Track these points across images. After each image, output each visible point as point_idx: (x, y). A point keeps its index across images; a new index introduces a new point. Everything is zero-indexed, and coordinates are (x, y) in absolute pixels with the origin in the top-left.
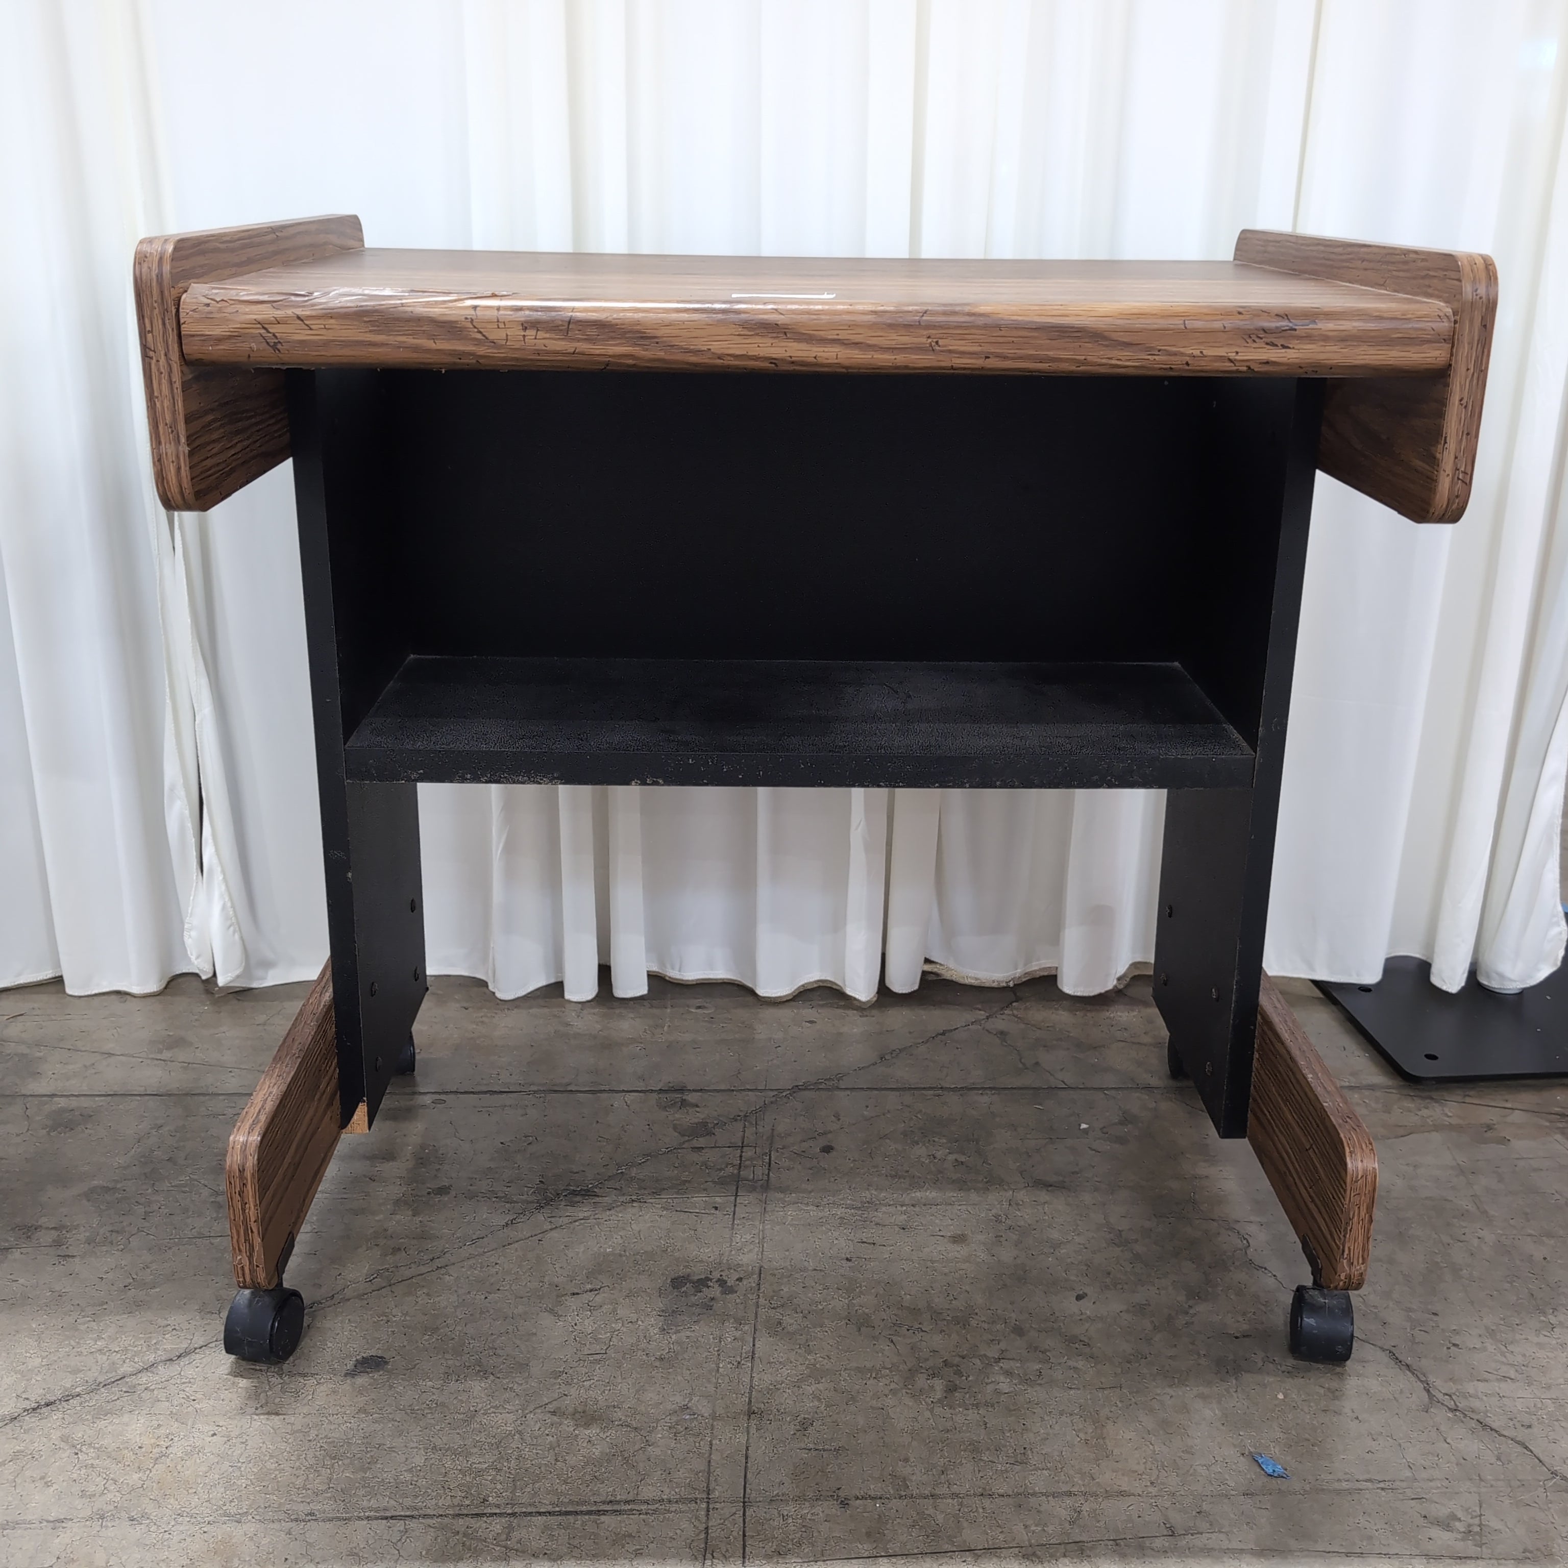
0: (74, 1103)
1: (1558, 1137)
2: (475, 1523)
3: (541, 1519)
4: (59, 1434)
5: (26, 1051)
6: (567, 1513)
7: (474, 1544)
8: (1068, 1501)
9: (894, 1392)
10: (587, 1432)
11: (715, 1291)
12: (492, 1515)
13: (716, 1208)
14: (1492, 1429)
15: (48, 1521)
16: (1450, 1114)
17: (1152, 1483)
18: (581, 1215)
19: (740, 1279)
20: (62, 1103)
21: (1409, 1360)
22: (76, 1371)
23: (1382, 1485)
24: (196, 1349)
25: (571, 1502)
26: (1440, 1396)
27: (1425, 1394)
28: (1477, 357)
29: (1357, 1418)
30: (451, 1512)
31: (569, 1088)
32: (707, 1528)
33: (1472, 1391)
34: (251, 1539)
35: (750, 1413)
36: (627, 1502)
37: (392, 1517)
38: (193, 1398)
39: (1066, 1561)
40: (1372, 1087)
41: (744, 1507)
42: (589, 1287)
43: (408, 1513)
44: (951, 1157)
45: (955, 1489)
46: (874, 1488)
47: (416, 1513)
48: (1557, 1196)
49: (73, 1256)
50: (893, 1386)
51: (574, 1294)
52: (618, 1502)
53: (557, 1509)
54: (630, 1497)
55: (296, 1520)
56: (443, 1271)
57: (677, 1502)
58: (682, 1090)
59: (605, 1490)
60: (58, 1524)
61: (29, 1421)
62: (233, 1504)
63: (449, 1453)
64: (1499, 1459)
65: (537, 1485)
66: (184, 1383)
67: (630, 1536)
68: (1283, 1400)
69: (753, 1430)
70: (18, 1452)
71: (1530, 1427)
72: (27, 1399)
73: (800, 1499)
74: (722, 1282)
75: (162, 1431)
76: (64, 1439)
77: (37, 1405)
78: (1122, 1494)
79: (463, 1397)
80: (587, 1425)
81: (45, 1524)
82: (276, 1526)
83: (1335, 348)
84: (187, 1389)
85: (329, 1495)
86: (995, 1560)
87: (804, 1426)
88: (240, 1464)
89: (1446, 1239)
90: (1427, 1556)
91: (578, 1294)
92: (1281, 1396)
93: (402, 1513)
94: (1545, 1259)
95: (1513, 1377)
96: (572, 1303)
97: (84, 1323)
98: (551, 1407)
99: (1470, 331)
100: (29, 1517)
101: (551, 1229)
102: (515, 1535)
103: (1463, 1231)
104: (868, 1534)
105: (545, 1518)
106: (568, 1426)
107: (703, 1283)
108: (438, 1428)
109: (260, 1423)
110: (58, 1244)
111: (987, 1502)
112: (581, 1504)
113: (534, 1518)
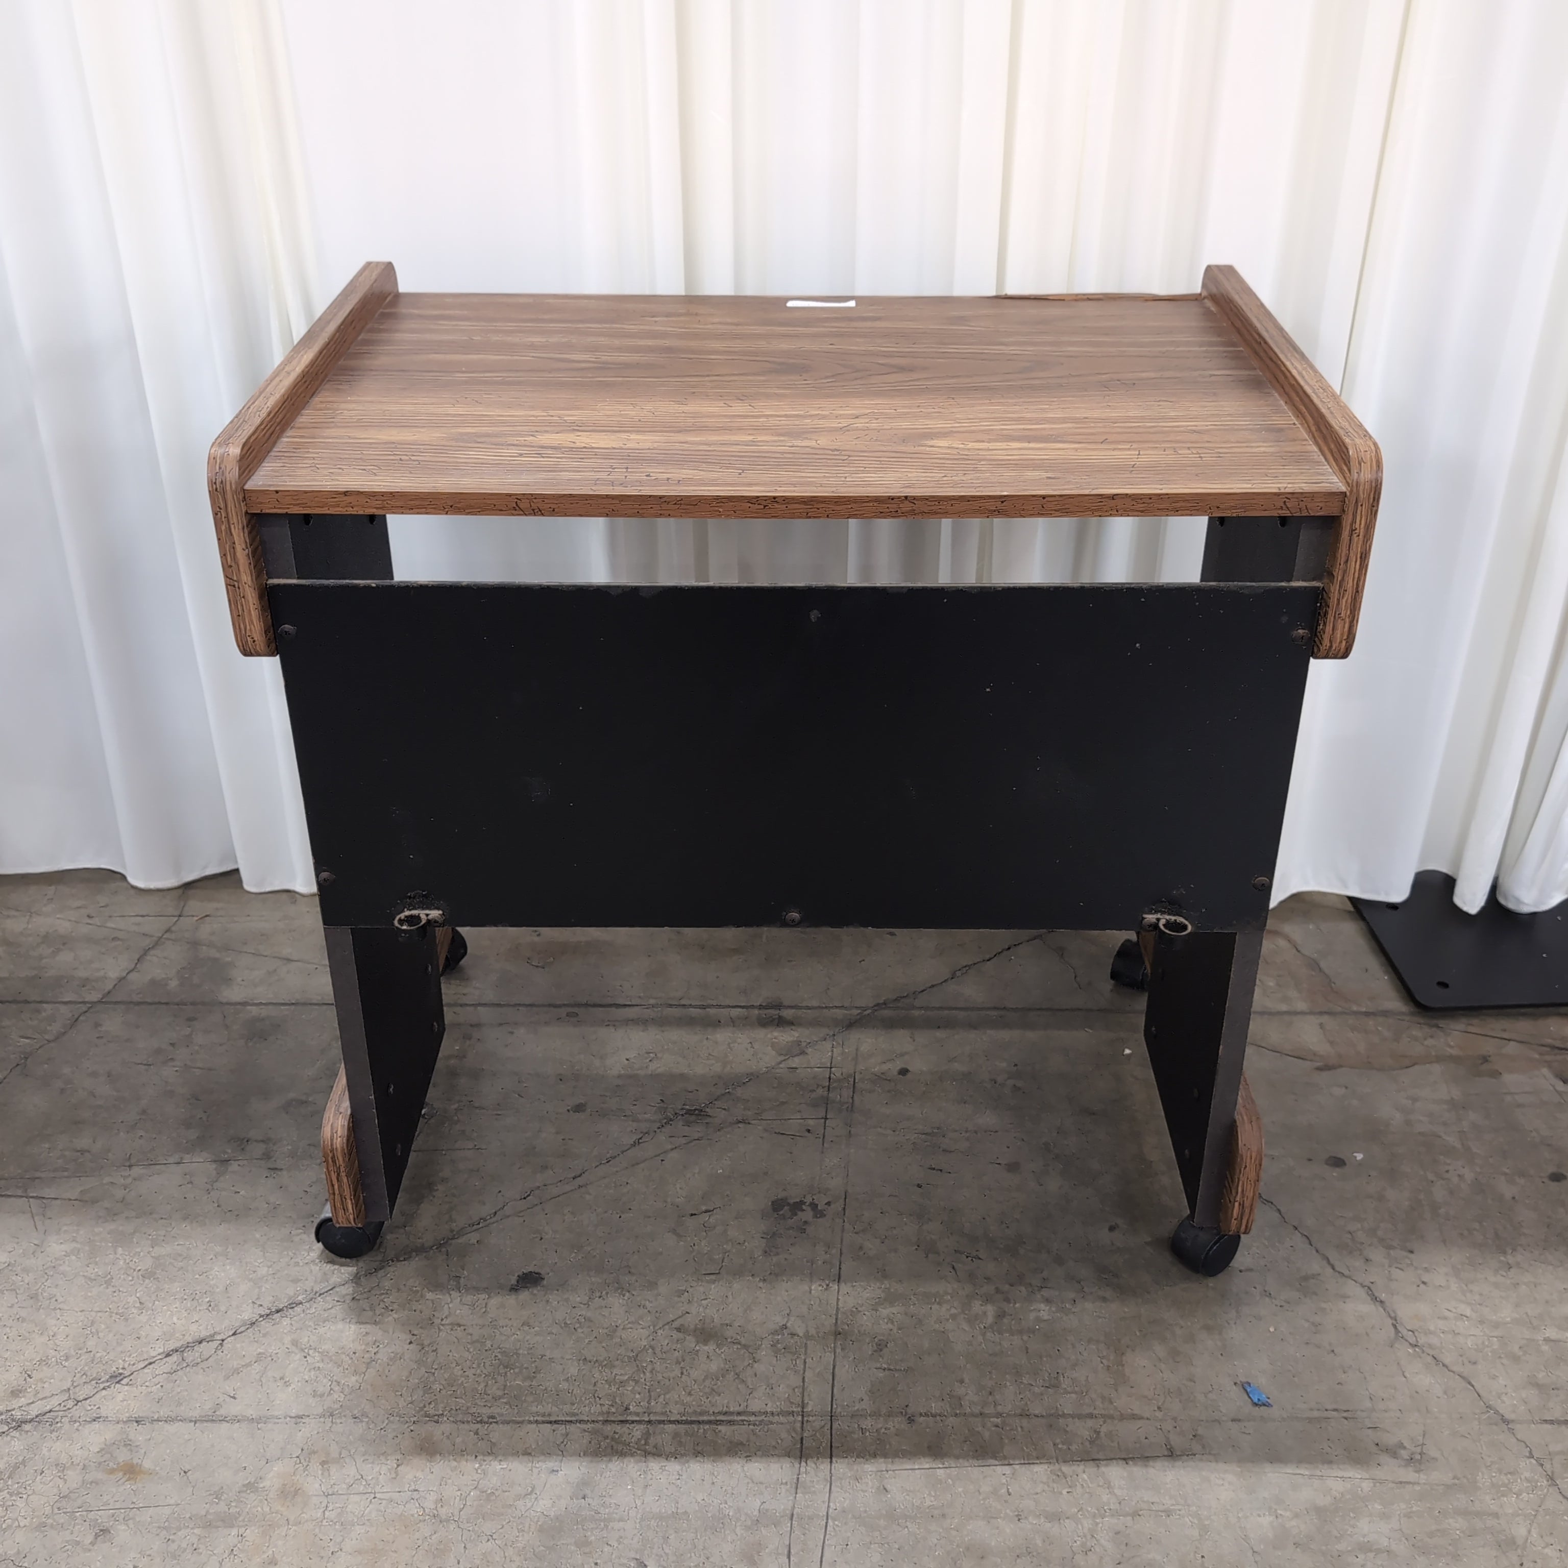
0: (264, 1012)
1: (1545, 1071)
2: (618, 1428)
3: (670, 1428)
4: (289, 1338)
5: (217, 955)
6: (692, 1422)
7: (620, 1447)
8: (1090, 1423)
9: (954, 1317)
10: (706, 1348)
11: (807, 1215)
12: (633, 1422)
13: (809, 1131)
14: (1444, 1365)
15: (291, 1417)
16: (1452, 1043)
17: (1159, 1408)
18: (696, 1135)
19: (828, 1204)
20: (254, 1010)
21: (1383, 1296)
22: (296, 1281)
23: (1345, 1414)
24: (388, 1261)
25: (695, 1412)
26: (1404, 1332)
27: (1393, 1330)
29: (1333, 1351)
30: (602, 1419)
31: (683, 1002)
32: (802, 1439)
33: (1432, 1328)
34: (448, 1437)
35: (837, 1334)
36: (739, 1414)
37: (556, 1422)
38: (391, 1308)
40: (1385, 1013)
41: (831, 1420)
42: (704, 1208)
43: (568, 1419)
44: (1010, 1082)
45: (999, 1408)
46: (935, 1407)
47: (573, 1419)
48: (1534, 1134)
49: (282, 1169)
50: (953, 1311)
51: (692, 1215)
52: (732, 1413)
53: (684, 1418)
54: (741, 1409)
55: (481, 1422)
56: (583, 1190)
57: (778, 1415)
58: (779, 1006)
59: (722, 1402)
60: (299, 1420)
61: (265, 1325)
62: (432, 1406)
63: (597, 1364)
64: (1445, 1393)
65: (667, 1396)
66: (383, 1294)
67: (742, 1444)
68: (1274, 1333)
69: (838, 1350)
70: (260, 1353)
71: (1475, 1363)
72: (261, 1305)
73: (876, 1414)
74: (814, 1206)
76: (295, 1343)
77: (269, 1311)
78: (1135, 1417)
79: (606, 1312)
80: (706, 1342)
81: (288, 1419)
82: (466, 1426)
84: (385, 1300)
85: (505, 1400)
87: (880, 1347)
88: (433, 1371)
89: (1431, 1176)
91: (695, 1214)
92: (1272, 1329)
93: (564, 1419)
94: (1514, 1198)
95: (1468, 1315)
96: (691, 1224)
97: (298, 1235)
98: (676, 1324)
100: (276, 1413)
101: (672, 1149)
102: (652, 1440)
103: (1447, 1168)
104: (929, 1448)
105: (674, 1425)
106: (690, 1342)
107: (797, 1207)
108: (587, 1341)
110: (267, 1156)
111: (1024, 1422)
112: (701, 1414)
113: (666, 1426)
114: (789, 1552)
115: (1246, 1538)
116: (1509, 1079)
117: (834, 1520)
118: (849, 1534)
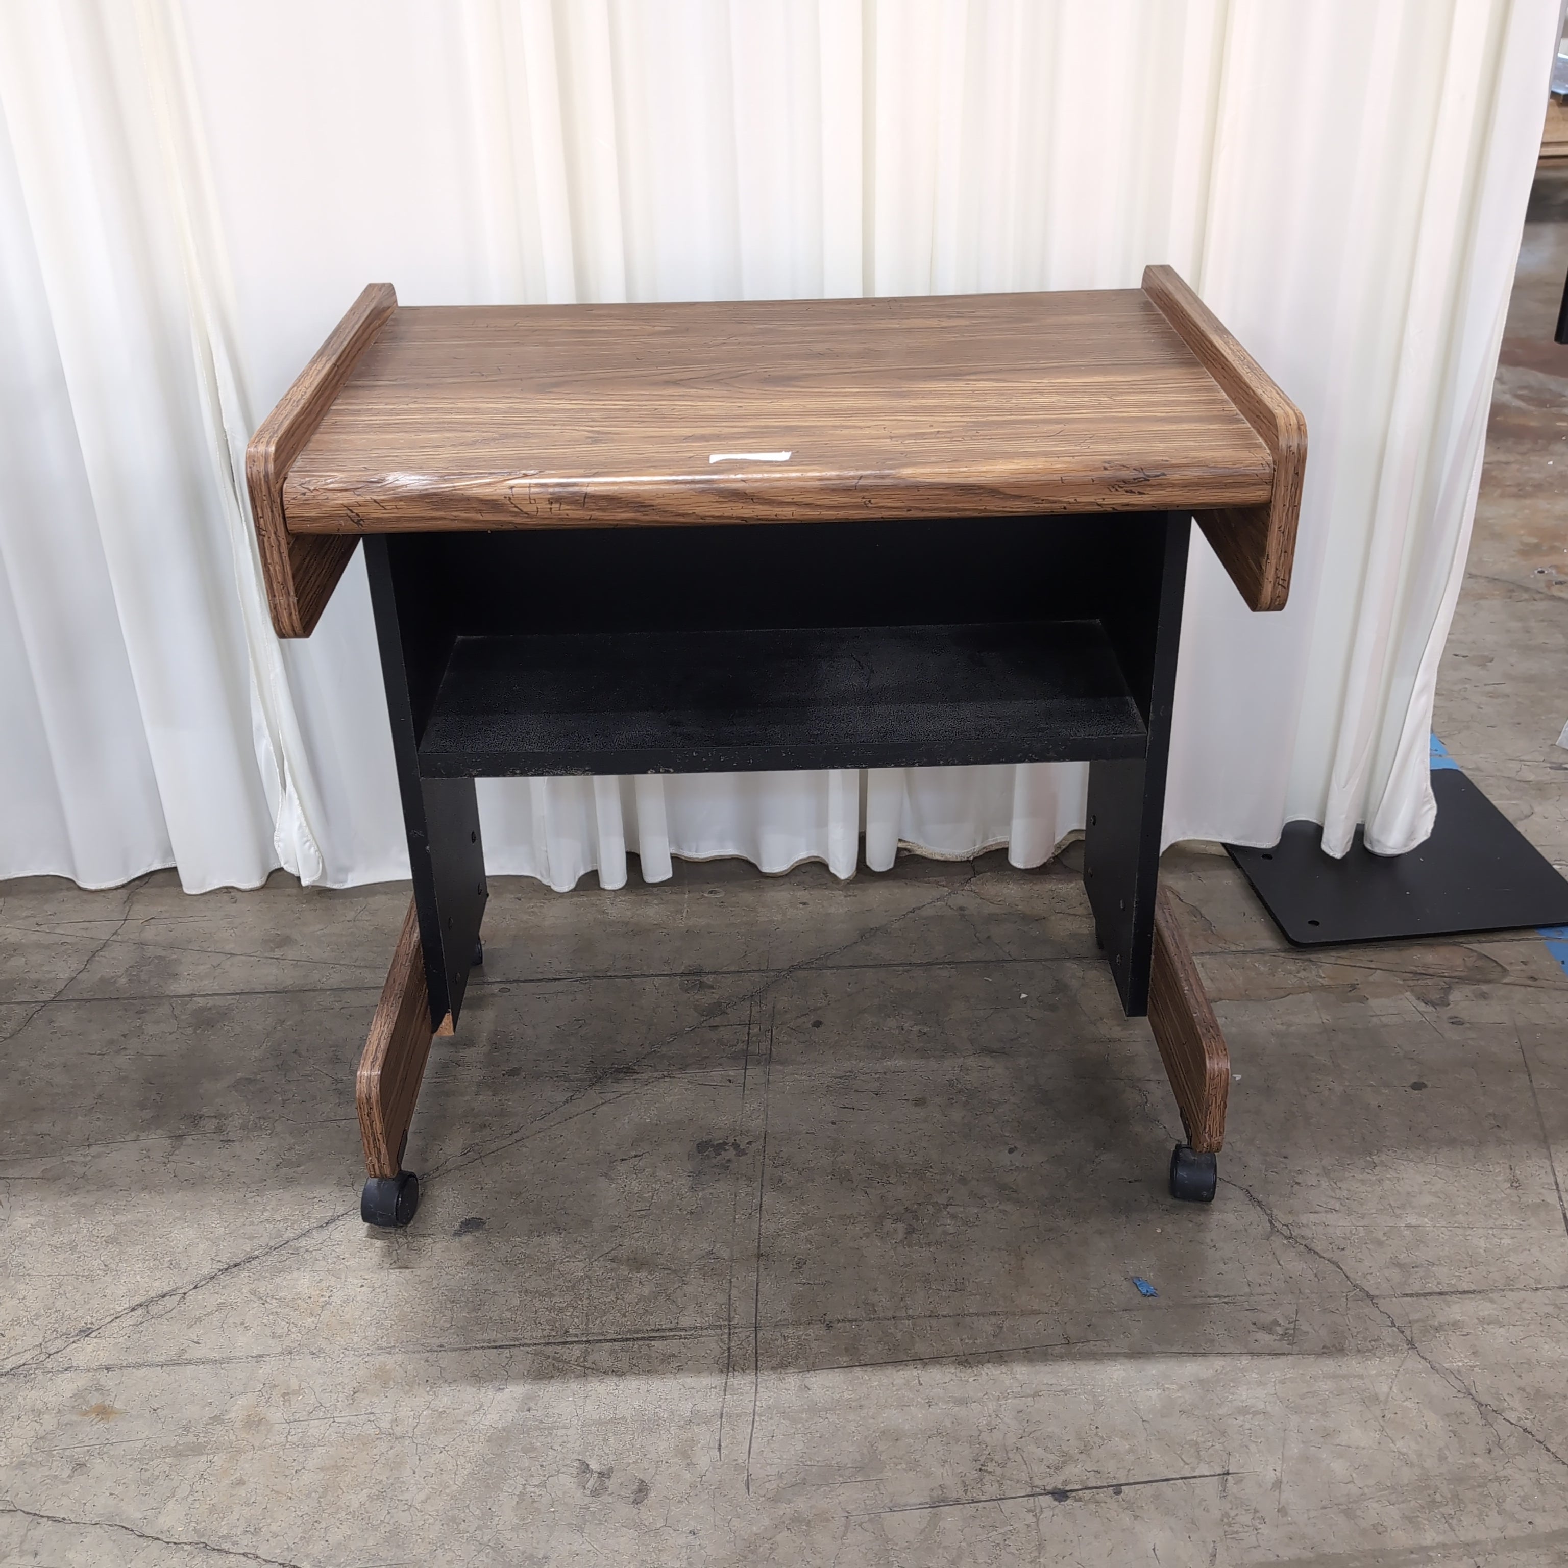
0: (211, 1002)
1: (1408, 994)
2: (559, 1349)
3: (608, 1345)
4: (248, 1289)
5: (163, 954)
6: (627, 1340)
7: (561, 1365)
8: (994, 1320)
9: (867, 1235)
10: (639, 1275)
11: (731, 1153)
12: (572, 1343)
13: (730, 1081)
14: (1315, 1252)
15: (252, 1357)
16: (1323, 976)
17: (1056, 1303)
18: (625, 1090)
19: (750, 1143)
20: (201, 1002)
21: (1261, 1197)
22: (251, 1238)
23: (1226, 1300)
24: (339, 1216)
25: (629, 1331)
26: (1279, 1226)
27: (1269, 1225)
28: (1291, 497)
29: (1215, 1246)
30: (543, 1342)
31: (609, 974)
32: (729, 1349)
33: (1304, 1222)
34: (400, 1366)
35: (760, 1255)
36: (671, 1330)
37: (500, 1347)
38: (342, 1257)
39: (989, 1365)
40: (1262, 951)
41: (756, 1330)
42: (634, 1153)
43: (512, 1343)
44: (916, 1028)
45: (910, 1312)
46: (851, 1314)
47: (517, 1343)
48: (1398, 1050)
49: (234, 1141)
50: (867, 1230)
51: (623, 1160)
52: (664, 1330)
53: (620, 1337)
54: (672, 1326)
55: (431, 1351)
56: (520, 1143)
57: (706, 1329)
58: (699, 972)
59: (654, 1320)
60: (260, 1359)
61: (224, 1279)
62: (383, 1340)
63: (537, 1295)
64: (1316, 1276)
65: (604, 1319)
66: (334, 1245)
67: (674, 1356)
68: (1160, 1233)
69: (761, 1270)
70: (221, 1303)
71: (1343, 1249)
72: (220, 1261)
73: (796, 1323)
74: (736, 1146)
75: (324, 1284)
76: (253, 1292)
77: (227, 1266)
78: (1035, 1313)
79: (545, 1250)
80: (638, 1270)
81: (250, 1358)
82: (417, 1356)
83: (1180, 492)
84: (337, 1250)
85: (453, 1331)
86: (938, 1366)
87: (800, 1264)
88: (384, 1309)
89: (1304, 1091)
90: (1252, 1354)
91: (625, 1160)
92: (1159, 1231)
93: (507, 1343)
94: (1379, 1106)
95: (1337, 1209)
96: (622, 1167)
97: (251, 1198)
98: (610, 1256)
99: (1286, 478)
100: (238, 1354)
101: (602, 1104)
102: (590, 1358)
103: (1318, 1083)
104: (847, 1350)
105: (611, 1344)
106: (624, 1271)
107: (720, 1148)
108: (527, 1275)
109: (394, 1276)
110: (219, 1130)
111: (934, 1322)
112: (637, 1332)
113: (603, 1344)
114: (720, 1445)
115: (1136, 1409)
116: (1373, 1002)
117: (760, 1415)
118: (774, 1428)
